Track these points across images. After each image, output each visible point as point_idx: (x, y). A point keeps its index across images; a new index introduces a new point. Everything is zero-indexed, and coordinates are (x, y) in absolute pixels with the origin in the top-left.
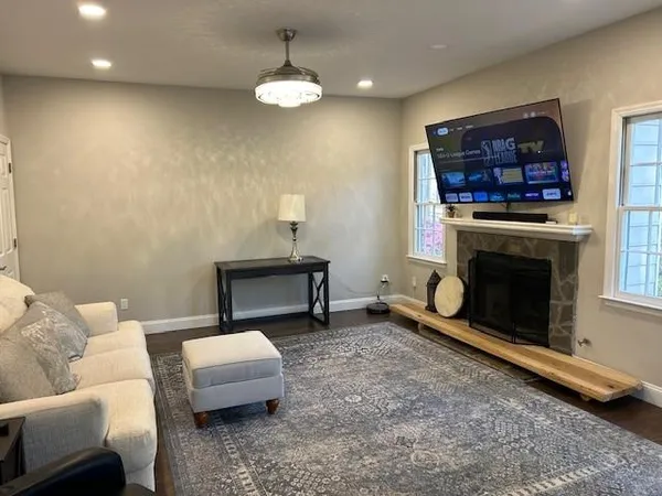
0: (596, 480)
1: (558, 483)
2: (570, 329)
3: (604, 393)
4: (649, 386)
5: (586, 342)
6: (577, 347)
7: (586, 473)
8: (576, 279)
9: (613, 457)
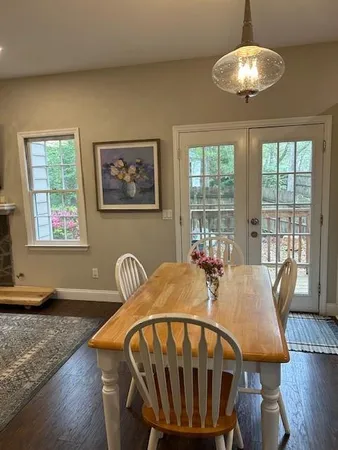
0: (47, 345)
1: (28, 356)
2: (11, 270)
3: (38, 300)
4: (60, 290)
5: (21, 275)
6: (17, 280)
7: (41, 345)
8: (9, 239)
9: (52, 331)
